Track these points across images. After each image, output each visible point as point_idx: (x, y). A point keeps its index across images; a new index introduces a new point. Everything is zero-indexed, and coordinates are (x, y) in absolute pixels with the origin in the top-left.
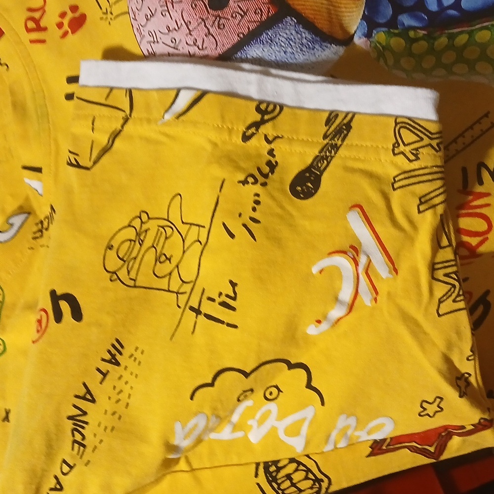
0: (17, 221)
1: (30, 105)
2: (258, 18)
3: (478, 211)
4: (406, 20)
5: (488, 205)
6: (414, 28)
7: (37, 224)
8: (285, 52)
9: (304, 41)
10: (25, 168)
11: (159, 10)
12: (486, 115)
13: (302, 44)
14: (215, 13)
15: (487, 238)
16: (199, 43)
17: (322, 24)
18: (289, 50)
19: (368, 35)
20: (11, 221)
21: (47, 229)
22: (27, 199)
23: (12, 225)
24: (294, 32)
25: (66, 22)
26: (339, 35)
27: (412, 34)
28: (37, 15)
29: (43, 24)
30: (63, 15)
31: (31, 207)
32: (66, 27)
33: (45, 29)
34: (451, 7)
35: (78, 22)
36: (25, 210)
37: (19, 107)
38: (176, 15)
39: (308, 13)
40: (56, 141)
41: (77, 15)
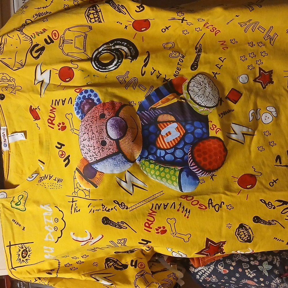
0: (35, 175)
1: (44, 144)
2: (113, 151)
3: (153, 216)
4: (151, 157)
5: (155, 215)
6: (152, 160)
7: (40, 178)
8: (118, 163)
9: (123, 161)
10: (39, 160)
11: (87, 139)
12: (162, 191)
13: (122, 162)
14: (102, 147)
15: (153, 223)
16: (96, 153)
17: (128, 157)
18: (119, 162)
19: (140, 160)
20: (33, 175)
21: (42, 180)
22: (38, 168)
23: (33, 177)
24: (121, 158)
25: (60, 126)
26: (132, 160)
27: (151, 161)
28: (52, 119)
29: (53, 122)
30: (60, 124)
31: (39, 172)
32: (60, 127)
33: (54, 124)
34: (162, 157)
35: (64, 128)
36: (37, 173)
37: (41, 143)
38: (92, 143)
39: (126, 153)
40: (50, 157)
41: (64, 126)
